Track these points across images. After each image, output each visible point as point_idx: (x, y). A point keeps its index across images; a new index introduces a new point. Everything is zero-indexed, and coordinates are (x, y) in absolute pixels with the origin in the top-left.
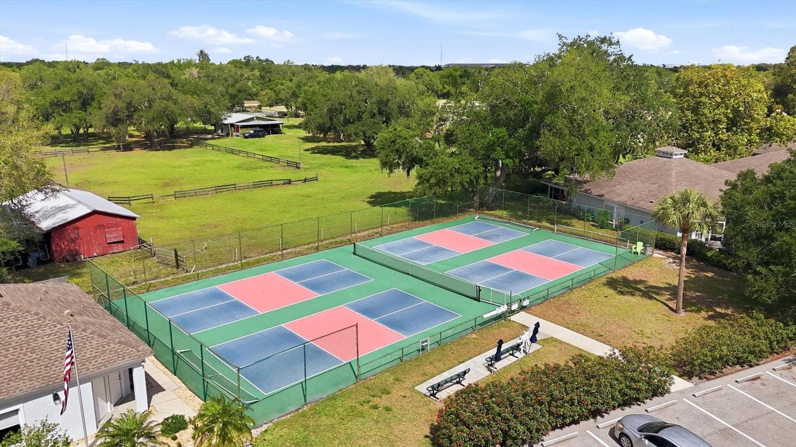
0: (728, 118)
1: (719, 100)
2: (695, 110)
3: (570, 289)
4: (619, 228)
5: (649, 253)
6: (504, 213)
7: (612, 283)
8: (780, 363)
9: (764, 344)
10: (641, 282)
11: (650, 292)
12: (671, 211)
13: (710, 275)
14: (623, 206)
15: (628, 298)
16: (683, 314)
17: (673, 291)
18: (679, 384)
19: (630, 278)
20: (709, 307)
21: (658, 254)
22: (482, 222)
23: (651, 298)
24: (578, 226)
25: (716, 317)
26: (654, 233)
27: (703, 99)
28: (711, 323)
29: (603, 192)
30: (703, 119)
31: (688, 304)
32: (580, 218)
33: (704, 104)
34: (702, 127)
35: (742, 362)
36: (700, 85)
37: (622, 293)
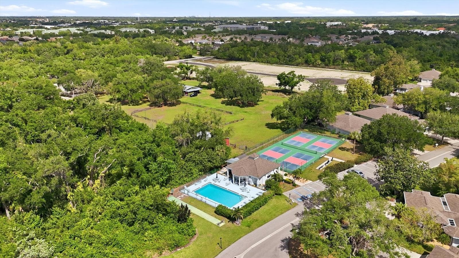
0: (362, 96)
1: (359, 90)
2: (353, 93)
3: (332, 150)
4: (337, 134)
5: (346, 141)
6: (307, 130)
7: (340, 148)
8: (371, 161)
9: (368, 158)
10: (345, 148)
11: (348, 150)
12: (352, 135)
13: (359, 145)
14: (339, 129)
15: (343, 151)
16: (355, 154)
17: (352, 149)
18: (355, 165)
19: (343, 147)
20: (359, 152)
21: (348, 141)
22: (303, 133)
23: (348, 151)
24: (328, 134)
25: (360, 154)
26: (347, 136)
27: (355, 90)
28: (359, 155)
29: (333, 125)
30: (355, 96)
31: (356, 152)
32: (327, 131)
33: (355, 91)
34: (355, 98)
35: (365, 162)
36: (354, 85)
37: (342, 151)
